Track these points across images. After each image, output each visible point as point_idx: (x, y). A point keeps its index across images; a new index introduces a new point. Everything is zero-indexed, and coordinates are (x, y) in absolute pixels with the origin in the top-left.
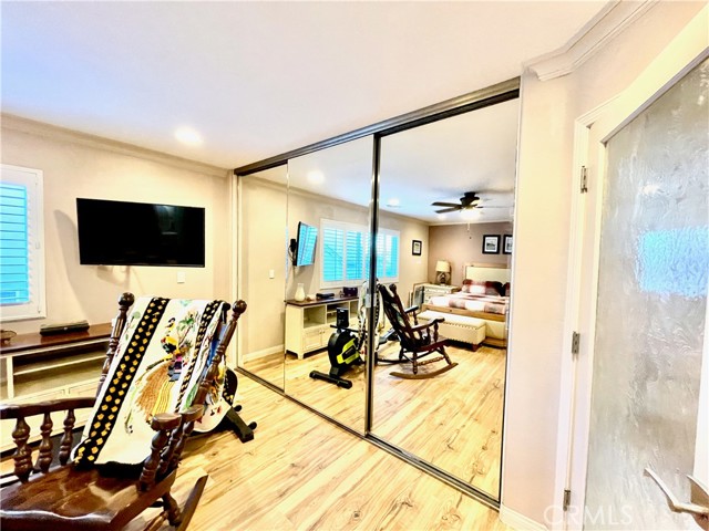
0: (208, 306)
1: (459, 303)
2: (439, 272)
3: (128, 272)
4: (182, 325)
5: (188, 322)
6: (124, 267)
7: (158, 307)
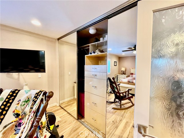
0: (36, 94)
1: (131, 81)
2: (122, 71)
3: (19, 75)
4: (24, 103)
5: (26, 102)
6: (17, 73)
7: (14, 94)
